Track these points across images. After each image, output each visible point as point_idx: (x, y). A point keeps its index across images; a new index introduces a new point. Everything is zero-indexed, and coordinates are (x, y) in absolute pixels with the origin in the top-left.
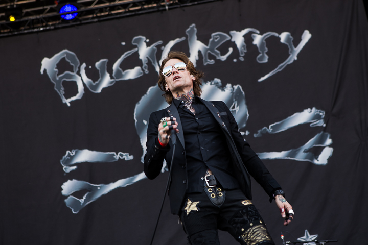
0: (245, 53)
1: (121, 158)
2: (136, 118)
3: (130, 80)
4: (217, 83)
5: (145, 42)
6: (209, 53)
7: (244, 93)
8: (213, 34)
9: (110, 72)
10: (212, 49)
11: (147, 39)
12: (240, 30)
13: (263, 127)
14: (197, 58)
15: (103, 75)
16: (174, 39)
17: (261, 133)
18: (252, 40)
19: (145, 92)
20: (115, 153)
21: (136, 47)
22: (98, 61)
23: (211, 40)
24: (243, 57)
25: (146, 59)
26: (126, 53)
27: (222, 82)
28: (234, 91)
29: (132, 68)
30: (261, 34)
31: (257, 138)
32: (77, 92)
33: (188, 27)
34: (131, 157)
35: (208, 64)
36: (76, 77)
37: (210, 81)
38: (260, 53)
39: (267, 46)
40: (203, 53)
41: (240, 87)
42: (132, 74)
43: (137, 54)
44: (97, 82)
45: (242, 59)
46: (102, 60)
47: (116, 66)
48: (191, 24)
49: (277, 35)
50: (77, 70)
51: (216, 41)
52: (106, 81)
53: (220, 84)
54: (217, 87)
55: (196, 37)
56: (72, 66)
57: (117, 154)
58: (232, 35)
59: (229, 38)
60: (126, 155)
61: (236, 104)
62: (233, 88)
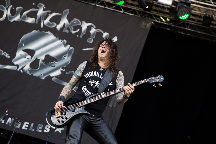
0: (84, 35)
1: (4, 55)
2: (21, 41)
3: (28, 23)
4: (64, 42)
5: (43, 8)
6: (68, 27)
7: (73, 52)
8: (75, 19)
9: (21, 15)
10: (70, 26)
11: (45, 6)
12: (87, 22)
13: (72, 71)
14: (62, 27)
15: (17, 15)
16: (56, 13)
17: (70, 73)
18: (90, 30)
19: (31, 31)
20: (3, 51)
21: (38, 8)
22: (18, 7)
23: (72, 21)
24: (82, 36)
25: (40, 16)
26: (32, 9)
27: (67, 43)
28: (70, 49)
29: (32, 17)
30: (96, 29)
31: (67, 75)
32: (2, 17)
33: (65, 10)
34: (9, 57)
35: (65, 32)
36: (5, 10)
37: (62, 40)
38: (90, 37)
39: (95, 36)
40: (66, 25)
41: (73, 49)
42: (30, 20)
43: (37, 12)
44: (13, 17)
45: (81, 37)
46: (20, 7)
47: (25, 13)
48: (67, 9)
49: (102, 32)
50: (7, 7)
51: (74, 23)
52: (17, 18)
53: (65, 43)
54: (63, 44)
55: (66, 16)
56: (6, 4)
57: (4, 52)
58: (83, 23)
59: (80, 24)
60: (7, 55)
61: (67, 56)
62: (70, 48)
